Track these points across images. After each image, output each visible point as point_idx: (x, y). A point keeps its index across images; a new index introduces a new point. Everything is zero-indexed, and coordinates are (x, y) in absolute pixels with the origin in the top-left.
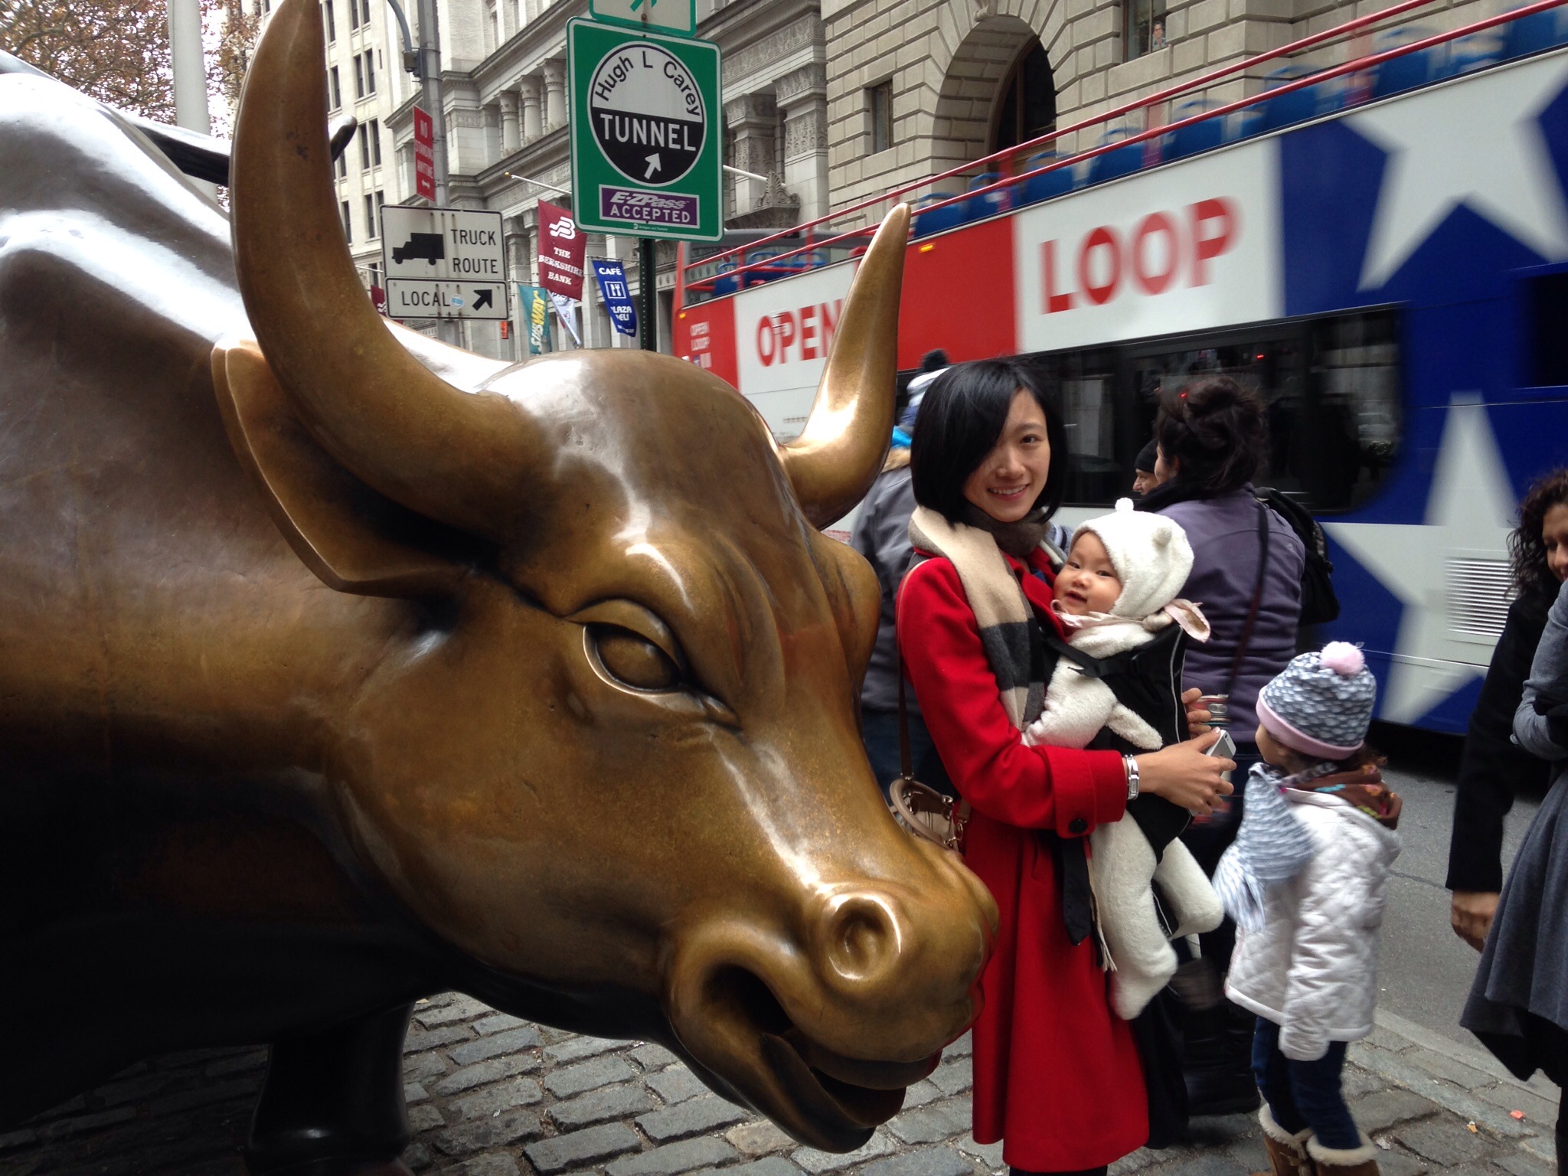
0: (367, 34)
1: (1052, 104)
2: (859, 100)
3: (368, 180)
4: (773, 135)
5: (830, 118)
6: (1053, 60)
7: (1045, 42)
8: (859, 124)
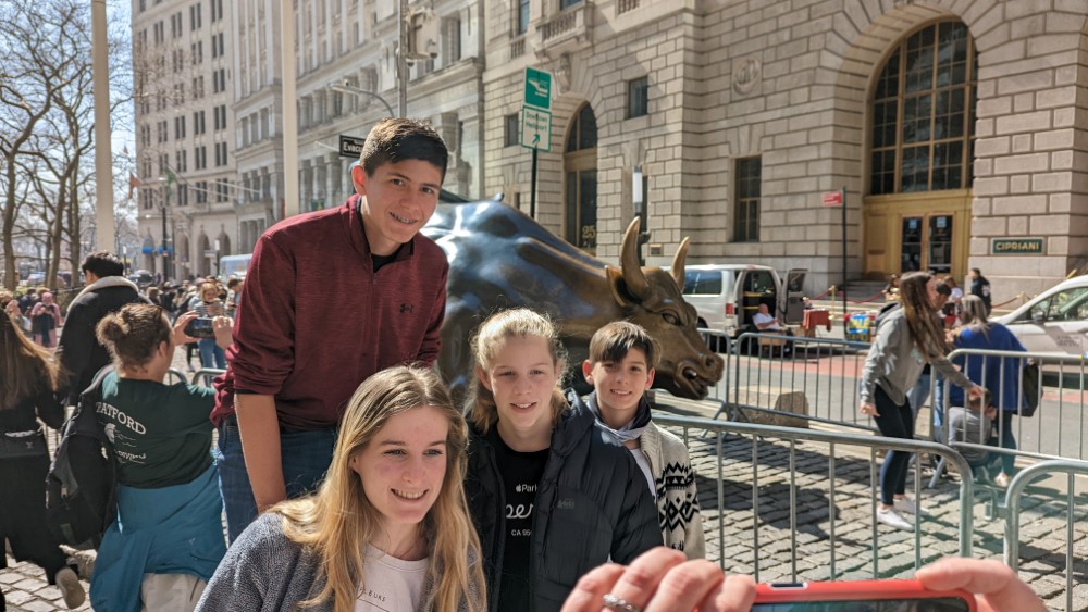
0: (222, 60)
1: (596, 134)
2: (501, 122)
3: (218, 135)
4: (454, 133)
5: (486, 127)
6: (597, 114)
7: (593, 105)
8: (500, 132)
